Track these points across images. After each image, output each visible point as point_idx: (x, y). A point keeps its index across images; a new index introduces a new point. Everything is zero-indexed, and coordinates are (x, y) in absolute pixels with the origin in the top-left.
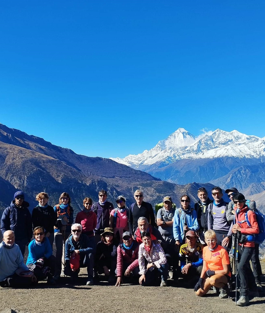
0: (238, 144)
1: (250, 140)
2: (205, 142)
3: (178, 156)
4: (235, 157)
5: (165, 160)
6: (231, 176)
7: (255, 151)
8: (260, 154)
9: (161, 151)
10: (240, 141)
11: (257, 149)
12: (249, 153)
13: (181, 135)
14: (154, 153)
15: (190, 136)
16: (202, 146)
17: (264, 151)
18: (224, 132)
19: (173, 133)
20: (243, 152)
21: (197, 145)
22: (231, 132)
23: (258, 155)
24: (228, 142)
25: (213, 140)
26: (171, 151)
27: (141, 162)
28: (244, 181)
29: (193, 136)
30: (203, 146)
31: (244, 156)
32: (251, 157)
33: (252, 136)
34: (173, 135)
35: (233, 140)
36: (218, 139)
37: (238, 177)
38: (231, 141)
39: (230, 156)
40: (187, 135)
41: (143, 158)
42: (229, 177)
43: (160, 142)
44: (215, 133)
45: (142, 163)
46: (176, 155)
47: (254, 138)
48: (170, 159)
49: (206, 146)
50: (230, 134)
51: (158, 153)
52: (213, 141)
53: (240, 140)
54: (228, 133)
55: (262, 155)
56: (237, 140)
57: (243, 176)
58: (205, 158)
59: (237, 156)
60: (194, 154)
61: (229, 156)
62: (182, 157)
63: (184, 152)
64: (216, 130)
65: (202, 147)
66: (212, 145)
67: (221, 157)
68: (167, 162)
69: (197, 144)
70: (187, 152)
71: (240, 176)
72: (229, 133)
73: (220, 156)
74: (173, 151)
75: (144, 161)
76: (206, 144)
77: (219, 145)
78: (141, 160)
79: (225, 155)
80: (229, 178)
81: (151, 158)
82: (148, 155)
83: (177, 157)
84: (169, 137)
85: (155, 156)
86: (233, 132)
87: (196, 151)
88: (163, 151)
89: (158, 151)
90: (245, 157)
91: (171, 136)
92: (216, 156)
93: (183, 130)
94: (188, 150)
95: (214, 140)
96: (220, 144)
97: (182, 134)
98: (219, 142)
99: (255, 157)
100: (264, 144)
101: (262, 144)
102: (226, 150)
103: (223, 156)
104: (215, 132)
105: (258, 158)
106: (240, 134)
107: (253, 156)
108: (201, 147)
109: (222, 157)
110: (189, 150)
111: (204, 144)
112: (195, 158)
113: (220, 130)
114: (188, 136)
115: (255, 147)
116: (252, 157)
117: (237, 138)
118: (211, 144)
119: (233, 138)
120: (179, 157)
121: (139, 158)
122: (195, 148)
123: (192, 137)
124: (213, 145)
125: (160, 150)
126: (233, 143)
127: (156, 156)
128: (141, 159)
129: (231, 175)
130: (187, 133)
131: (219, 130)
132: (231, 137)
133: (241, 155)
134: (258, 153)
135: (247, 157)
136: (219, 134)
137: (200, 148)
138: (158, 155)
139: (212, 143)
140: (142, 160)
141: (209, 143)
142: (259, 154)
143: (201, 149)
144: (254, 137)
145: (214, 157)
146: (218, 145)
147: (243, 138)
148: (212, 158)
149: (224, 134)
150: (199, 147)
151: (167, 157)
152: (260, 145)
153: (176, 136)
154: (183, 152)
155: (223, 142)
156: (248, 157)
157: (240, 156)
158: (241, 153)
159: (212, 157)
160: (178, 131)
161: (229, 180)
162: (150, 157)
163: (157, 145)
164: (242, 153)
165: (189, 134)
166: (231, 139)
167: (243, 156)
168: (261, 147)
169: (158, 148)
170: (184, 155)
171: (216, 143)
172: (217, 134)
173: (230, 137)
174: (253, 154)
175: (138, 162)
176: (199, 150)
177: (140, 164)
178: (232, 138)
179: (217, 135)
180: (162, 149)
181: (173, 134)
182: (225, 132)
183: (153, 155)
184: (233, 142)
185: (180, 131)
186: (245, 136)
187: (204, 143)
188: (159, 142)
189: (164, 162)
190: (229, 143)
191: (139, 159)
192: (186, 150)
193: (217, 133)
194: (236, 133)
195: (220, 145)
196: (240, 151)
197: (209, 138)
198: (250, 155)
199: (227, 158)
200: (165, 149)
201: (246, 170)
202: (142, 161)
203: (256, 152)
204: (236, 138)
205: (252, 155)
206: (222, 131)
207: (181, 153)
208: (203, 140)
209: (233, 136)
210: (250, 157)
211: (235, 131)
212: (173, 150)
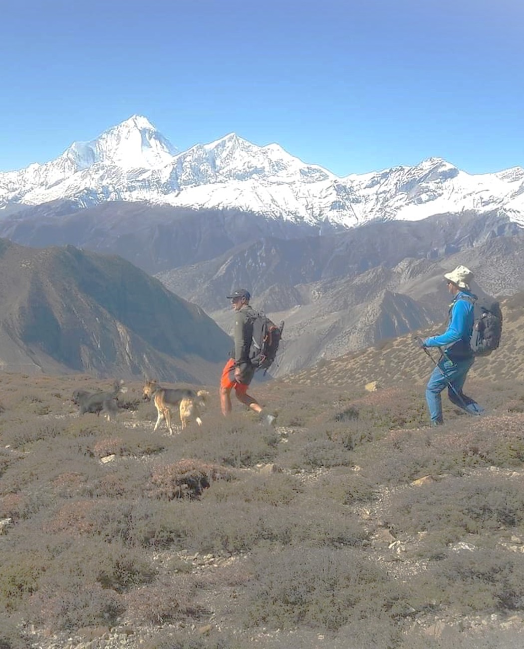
0: (274, 183)
1: (306, 177)
2: (193, 164)
3: (115, 191)
4: (257, 215)
5: (77, 199)
6: (230, 261)
7: (310, 206)
8: (320, 215)
9: (76, 172)
10: (283, 176)
11: (316, 200)
12: (293, 209)
13: (136, 136)
14: (55, 175)
15: (161, 144)
16: (183, 174)
17: (332, 208)
18: (247, 144)
19: (116, 127)
20: (280, 205)
21: (170, 169)
22: (264, 148)
23: (314, 218)
24: (251, 174)
25: (214, 162)
26: (101, 177)
27: (13, 194)
28: (259, 277)
29: (169, 145)
30: (187, 174)
31: (278, 215)
32: (296, 219)
33: (313, 167)
34: (116, 132)
35: (267, 169)
36: (227, 161)
37: (248, 264)
38: (259, 171)
39: (245, 209)
40: (152, 139)
41: (23, 183)
42: (224, 263)
43: (75, 147)
44: (223, 145)
45: (16, 199)
46: (111, 188)
47: (318, 174)
48: (90, 198)
49: (194, 176)
50: (259, 152)
51: (67, 176)
52: (214, 166)
53: (283, 173)
54: (255, 149)
55: (324, 219)
56: (274, 172)
57: (261, 264)
58: (180, 206)
59: (261, 213)
60: (158, 193)
61: (241, 210)
62: (126, 196)
63: (133, 184)
64: (228, 136)
65: (183, 177)
66: (210, 176)
67: (220, 208)
68: (81, 205)
69: (172, 167)
70: (140, 184)
71: (253, 265)
72: (260, 148)
73: (218, 205)
74: (106, 177)
75: (22, 195)
76: (196, 172)
77: (228, 179)
78: (16, 189)
79: (233, 205)
80: (224, 266)
81: (44, 186)
82: (37, 179)
83: (113, 195)
84: (103, 137)
85: (57, 183)
86: (269, 149)
87: (166, 185)
88: (79, 173)
89: (66, 170)
90: (281, 217)
91: (109, 135)
92: (209, 206)
93: (143, 122)
94: (145, 179)
95: (218, 162)
96: (231, 176)
97: (140, 135)
98: (230, 171)
99: (306, 220)
100: (336, 190)
101: (331, 190)
102: (239, 192)
103: (225, 207)
104: (225, 141)
105: (312, 224)
106: (286, 157)
107: (302, 218)
108: (181, 176)
109: (223, 210)
110: (148, 181)
111: (188, 170)
112: (153, 202)
113: (238, 137)
114: (153, 142)
115: (311, 196)
116: (298, 220)
117: (277, 165)
118: (209, 173)
119: (266, 164)
120: (117, 196)
121: (10, 182)
122: (165, 177)
123: (165, 147)
124: (212, 174)
125: (73, 168)
126: (265, 178)
127: (59, 183)
128: (17, 186)
129: (230, 259)
130: (154, 132)
131: (235, 138)
132: (261, 162)
133: (273, 210)
134: (317, 212)
135: (286, 217)
136: (233, 148)
137: (177, 179)
138: (63, 182)
139: (210, 169)
140: (19, 191)
141: (202, 168)
142: (317, 215)
143: (179, 181)
144: (318, 171)
145: (204, 207)
146: (225, 179)
147: (291, 170)
148: (198, 208)
149: (247, 149)
150: (175, 175)
151: (85, 191)
152: (324, 191)
153: (123, 137)
154: (130, 184)
155: (239, 172)
156: (289, 218)
157: (269, 213)
158: (273, 206)
159: (197, 205)
160: (130, 122)
161: (223, 269)
162: (42, 184)
163: (66, 153)
164: (275, 206)
165: (158, 137)
166: (261, 166)
167: (276, 214)
168: (326, 196)
169: (69, 161)
170: (131, 191)
171: (221, 172)
172: (228, 147)
173: (258, 162)
174: (303, 212)
175: (7, 195)
176: (173, 185)
177: (10, 198)
178: (263, 165)
179: (228, 150)
180: (80, 167)
181: (114, 129)
182: (249, 146)
183: (52, 181)
184: (265, 176)
185: (134, 124)
186: (297, 164)
187: (189, 166)
188: (74, 145)
189: (76, 203)
190: (254, 176)
191: (9, 185)
192: (140, 178)
193: (228, 144)
194: (276, 152)
195: (231, 178)
196: (273, 200)
197: (204, 156)
198: (295, 213)
199: (236, 213)
200: (87, 170)
201: (271, 249)
202: (17, 192)
203: (312, 208)
204: (273, 166)
205: (299, 215)
206: (241, 140)
207: (124, 184)
208: (188, 159)
209: (267, 160)
210: (293, 220)
211: (274, 146)
212: (106, 175)
